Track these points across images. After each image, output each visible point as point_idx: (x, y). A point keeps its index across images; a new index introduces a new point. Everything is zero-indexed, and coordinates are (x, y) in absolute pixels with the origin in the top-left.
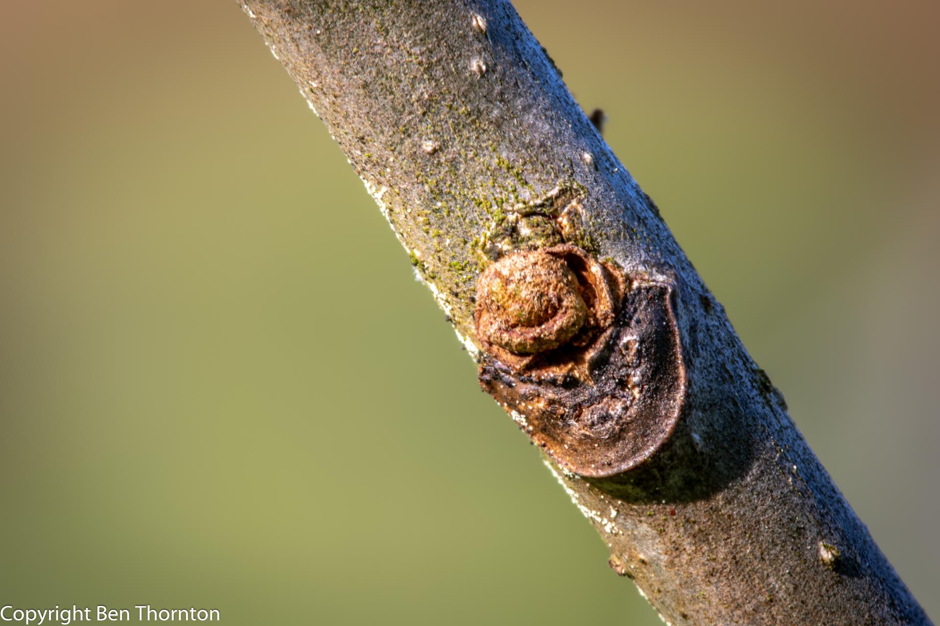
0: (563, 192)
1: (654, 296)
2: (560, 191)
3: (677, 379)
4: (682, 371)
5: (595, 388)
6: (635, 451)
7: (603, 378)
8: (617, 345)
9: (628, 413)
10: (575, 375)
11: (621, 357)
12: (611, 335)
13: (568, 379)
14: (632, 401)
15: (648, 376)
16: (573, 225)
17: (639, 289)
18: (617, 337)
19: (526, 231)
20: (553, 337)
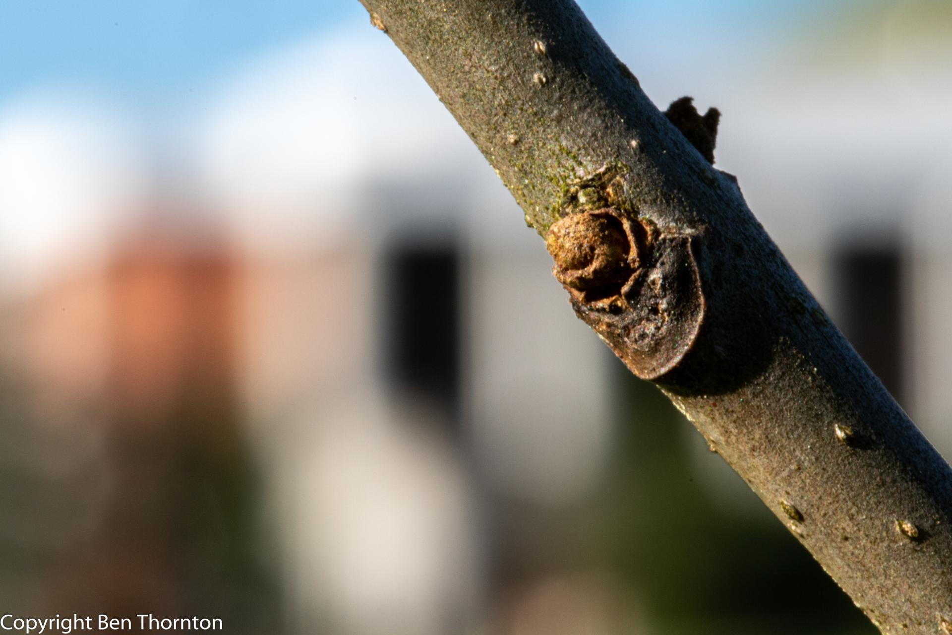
0: (608, 170)
1: (677, 244)
2: (606, 169)
3: (699, 305)
4: (702, 300)
5: (635, 314)
6: (668, 360)
7: (639, 306)
8: (646, 281)
9: (660, 332)
10: (618, 305)
11: (649, 290)
12: (640, 274)
13: (613, 307)
14: (662, 323)
15: (673, 305)
16: (616, 194)
17: (664, 240)
18: (645, 275)
19: (582, 199)
20: (591, 276)
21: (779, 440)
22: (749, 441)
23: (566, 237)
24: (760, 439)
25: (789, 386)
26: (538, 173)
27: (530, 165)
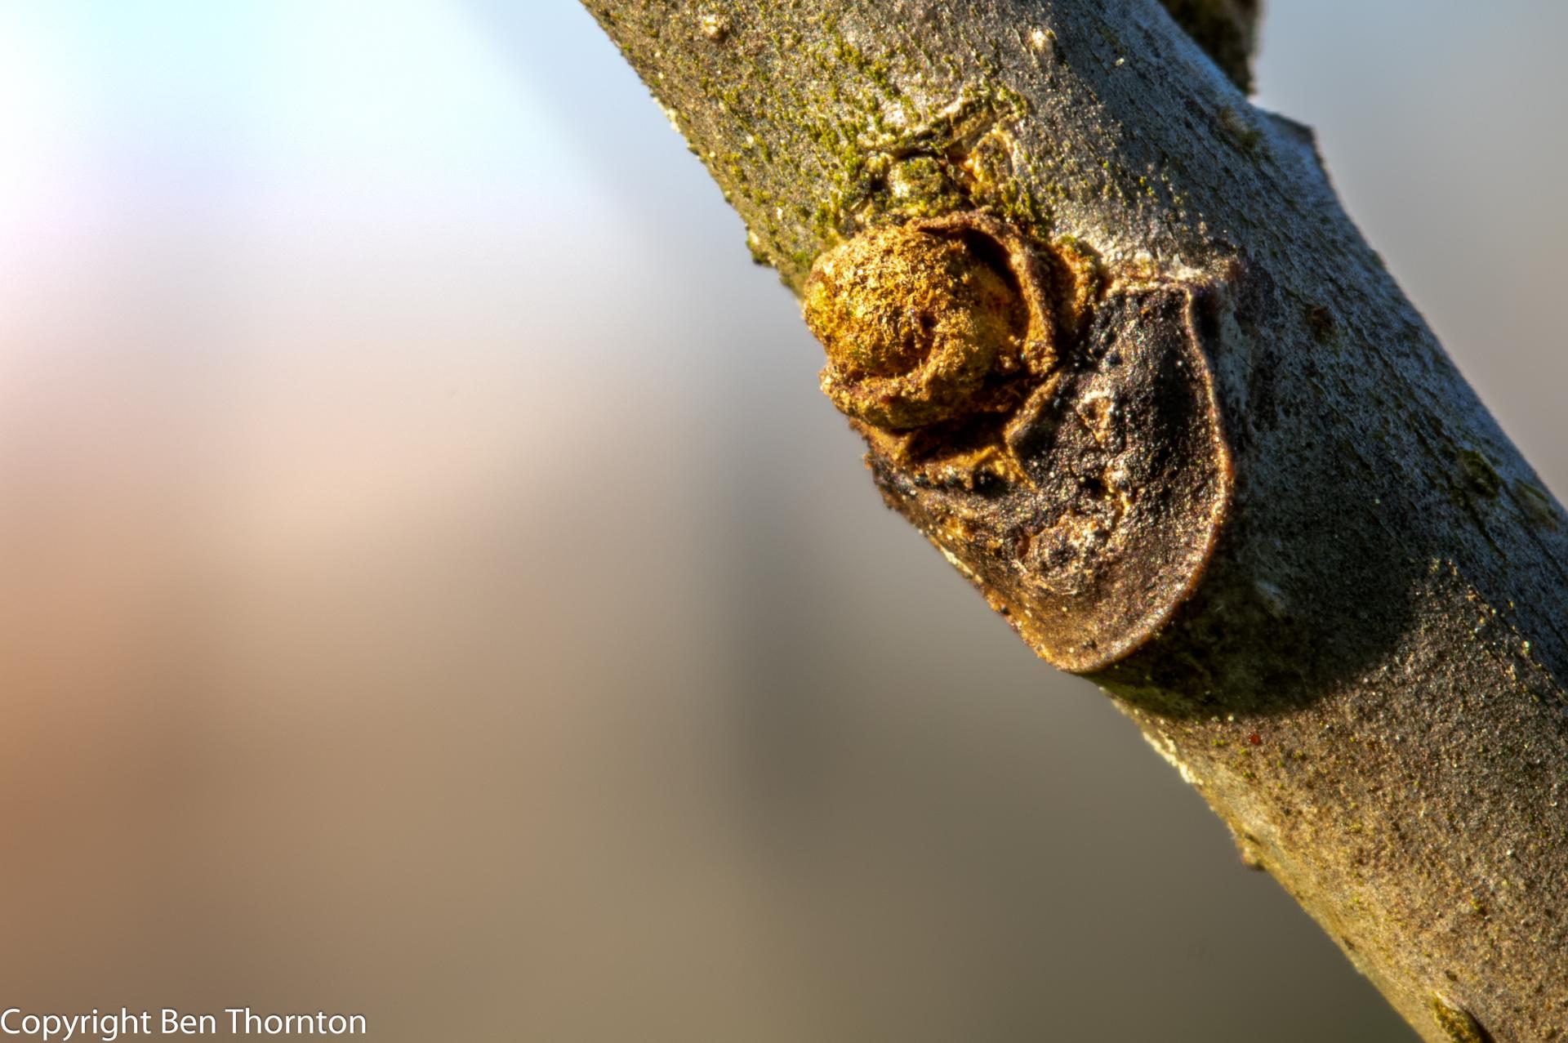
0: (970, 109)
1: (1155, 309)
2: (965, 106)
3: (1214, 472)
4: (1222, 459)
5: (1041, 497)
6: (1132, 618)
7: (1052, 474)
8: (1072, 408)
9: (1110, 545)
10: (996, 470)
11: (1080, 432)
12: (1056, 388)
13: (982, 478)
14: (1115, 519)
15: (1143, 470)
16: (991, 173)
17: (1121, 297)
18: (1071, 391)
19: (900, 187)
20: (924, 395)
21: (1429, 835)
22: (1346, 838)
23: (858, 288)
24: (1378, 831)
25: (1455, 689)
26: (782, 118)
27: (759, 96)
